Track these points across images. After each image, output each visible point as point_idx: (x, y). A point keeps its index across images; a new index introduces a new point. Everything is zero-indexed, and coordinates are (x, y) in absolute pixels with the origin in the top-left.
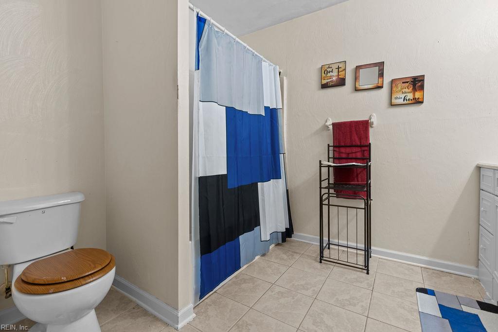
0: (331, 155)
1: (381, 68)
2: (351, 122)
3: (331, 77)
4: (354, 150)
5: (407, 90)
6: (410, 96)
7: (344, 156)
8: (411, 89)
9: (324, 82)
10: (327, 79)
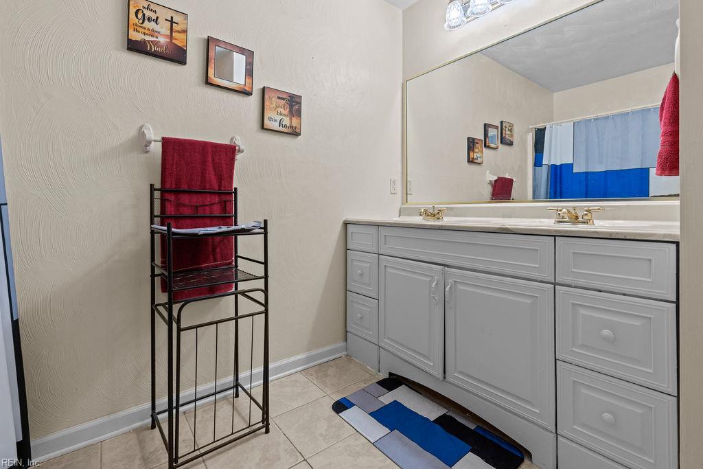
0: (157, 211)
1: (250, 60)
2: (205, 145)
3: (153, 33)
4: (208, 199)
5: (281, 110)
6: (286, 121)
7: (187, 212)
8: (288, 110)
9: (136, 36)
10: (145, 34)
